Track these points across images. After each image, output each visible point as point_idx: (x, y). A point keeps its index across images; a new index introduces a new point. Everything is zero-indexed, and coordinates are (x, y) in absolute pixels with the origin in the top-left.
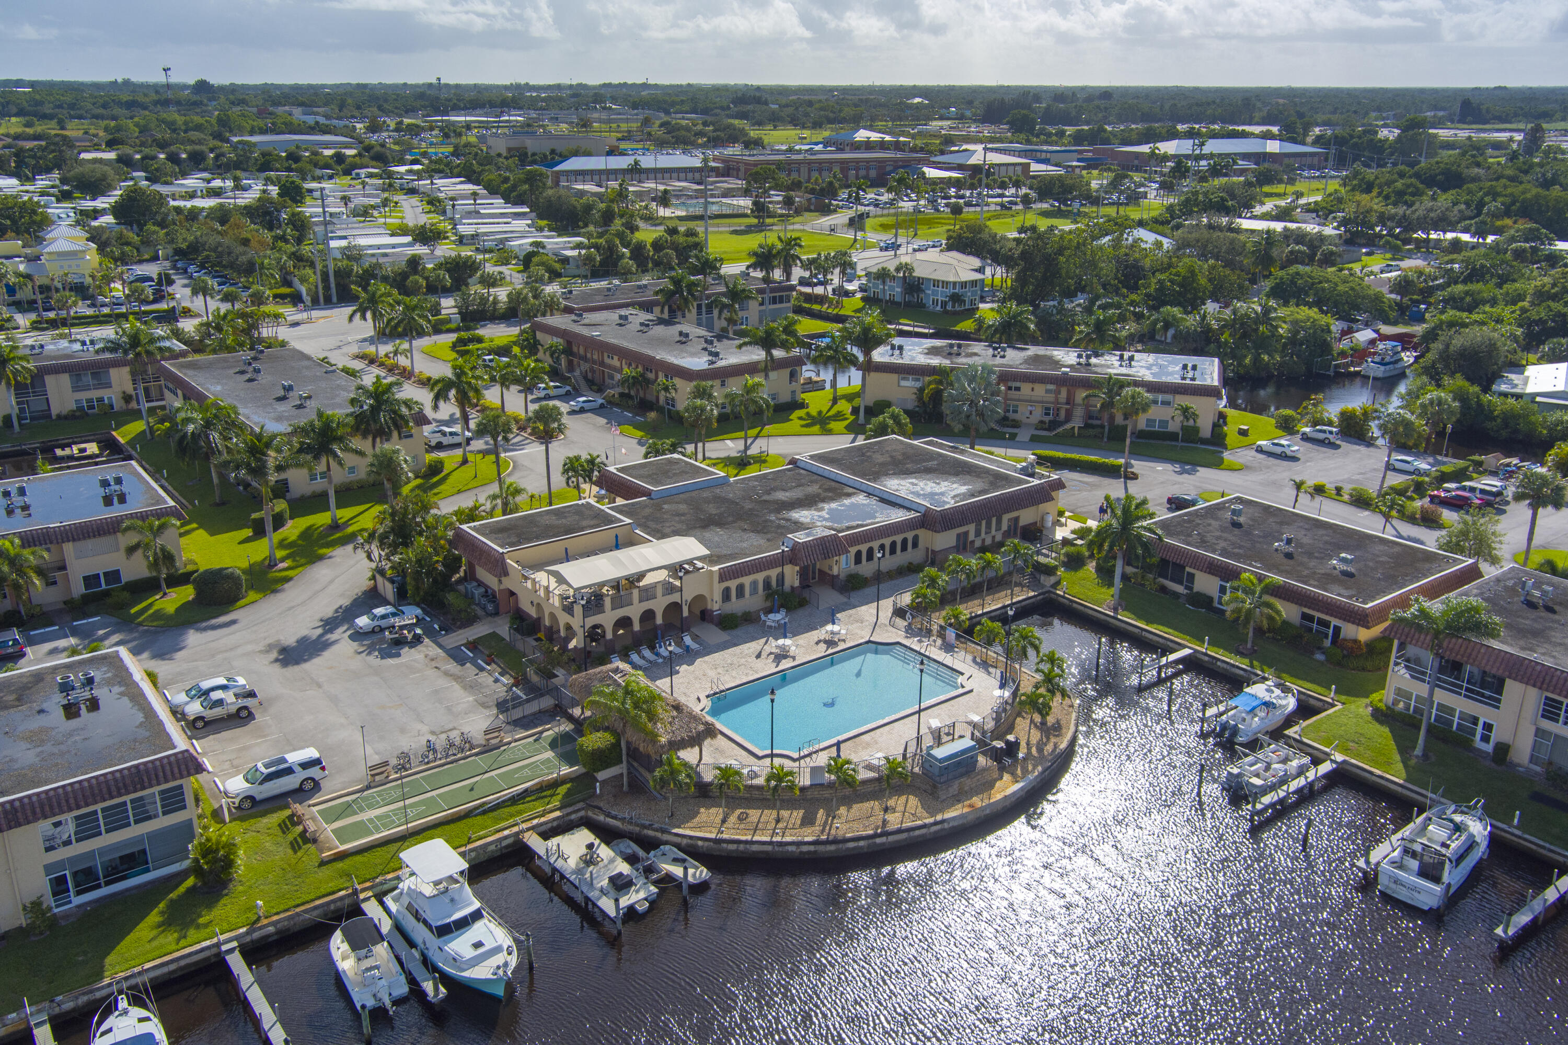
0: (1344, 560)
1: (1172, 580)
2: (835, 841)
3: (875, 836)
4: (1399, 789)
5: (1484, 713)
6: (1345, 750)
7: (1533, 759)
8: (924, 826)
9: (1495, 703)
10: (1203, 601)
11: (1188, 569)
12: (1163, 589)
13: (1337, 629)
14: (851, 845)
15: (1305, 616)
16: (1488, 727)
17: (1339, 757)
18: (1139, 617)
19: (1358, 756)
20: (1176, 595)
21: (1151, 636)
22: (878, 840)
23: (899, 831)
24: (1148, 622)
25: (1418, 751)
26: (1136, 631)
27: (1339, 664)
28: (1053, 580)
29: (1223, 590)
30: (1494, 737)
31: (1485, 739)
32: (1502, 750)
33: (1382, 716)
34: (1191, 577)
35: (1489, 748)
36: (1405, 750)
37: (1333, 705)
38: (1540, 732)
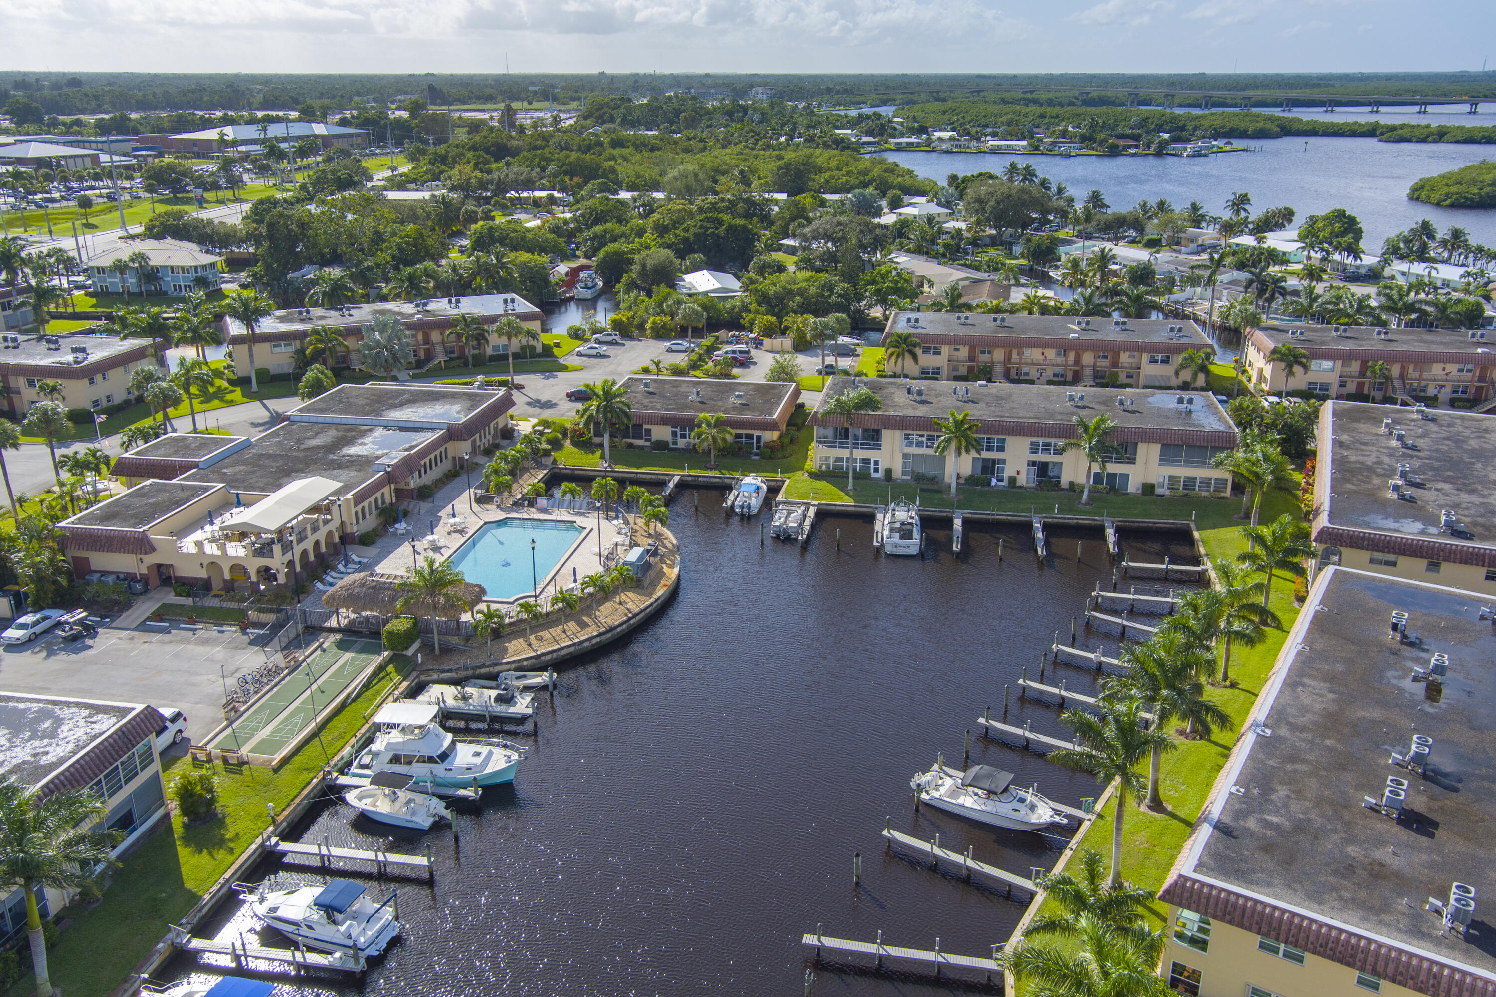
0: (739, 397)
1: (634, 438)
2: (612, 629)
3: (630, 619)
4: (853, 509)
5: (872, 455)
6: (815, 498)
7: (904, 473)
8: (651, 604)
9: (878, 447)
10: (661, 445)
11: (645, 427)
12: (631, 445)
13: (759, 438)
14: (619, 629)
15: (738, 436)
16: (876, 462)
17: (816, 503)
18: (630, 465)
19: (823, 499)
20: (641, 448)
21: (644, 476)
22: (632, 622)
23: (642, 611)
24: (637, 467)
25: (850, 487)
26: (632, 475)
27: (771, 458)
28: (551, 459)
29: (674, 434)
30: (881, 467)
31: (876, 470)
32: (888, 472)
33: (816, 476)
34: (648, 431)
35: (880, 475)
36: (843, 488)
37: (784, 482)
38: (905, 456)
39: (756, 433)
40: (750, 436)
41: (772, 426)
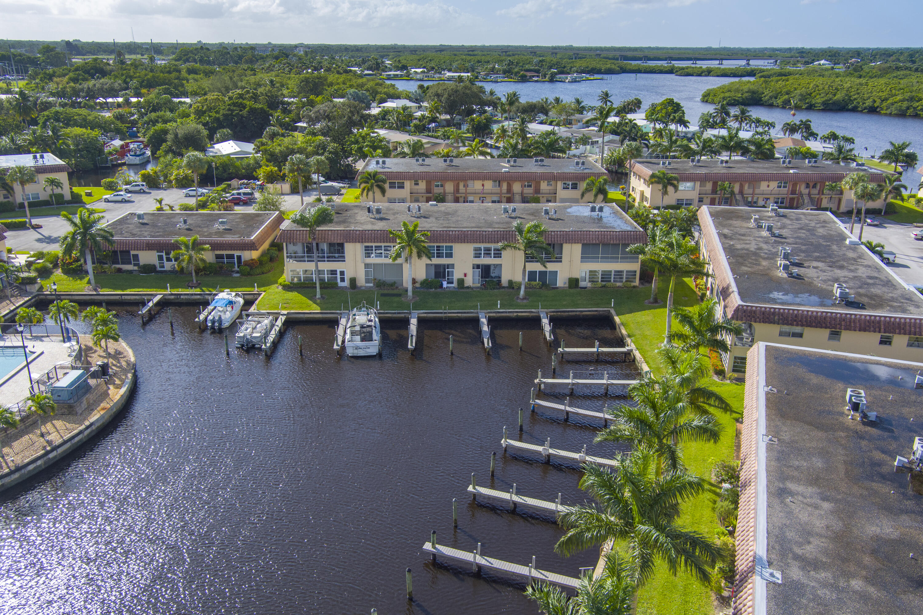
0: (222, 223)
1: (123, 263)
2: (18, 469)
3: (47, 453)
4: (320, 316)
5: (337, 266)
6: (285, 308)
7: (367, 281)
8: (81, 432)
9: (342, 259)
10: (149, 269)
11: (132, 252)
12: (120, 270)
13: (239, 258)
15: (218, 257)
16: (342, 273)
17: (285, 312)
18: (115, 288)
19: (292, 308)
20: (131, 272)
21: (129, 297)
22: (51, 456)
23: (65, 442)
24: (123, 290)
25: (318, 296)
26: (117, 297)
27: (249, 274)
28: (37, 287)
29: (160, 258)
30: (347, 277)
31: (343, 280)
32: (353, 281)
33: (288, 288)
34: (136, 257)
35: (346, 284)
36: (312, 298)
38: (367, 266)
39: (236, 253)
40: (231, 257)
41: (252, 246)
